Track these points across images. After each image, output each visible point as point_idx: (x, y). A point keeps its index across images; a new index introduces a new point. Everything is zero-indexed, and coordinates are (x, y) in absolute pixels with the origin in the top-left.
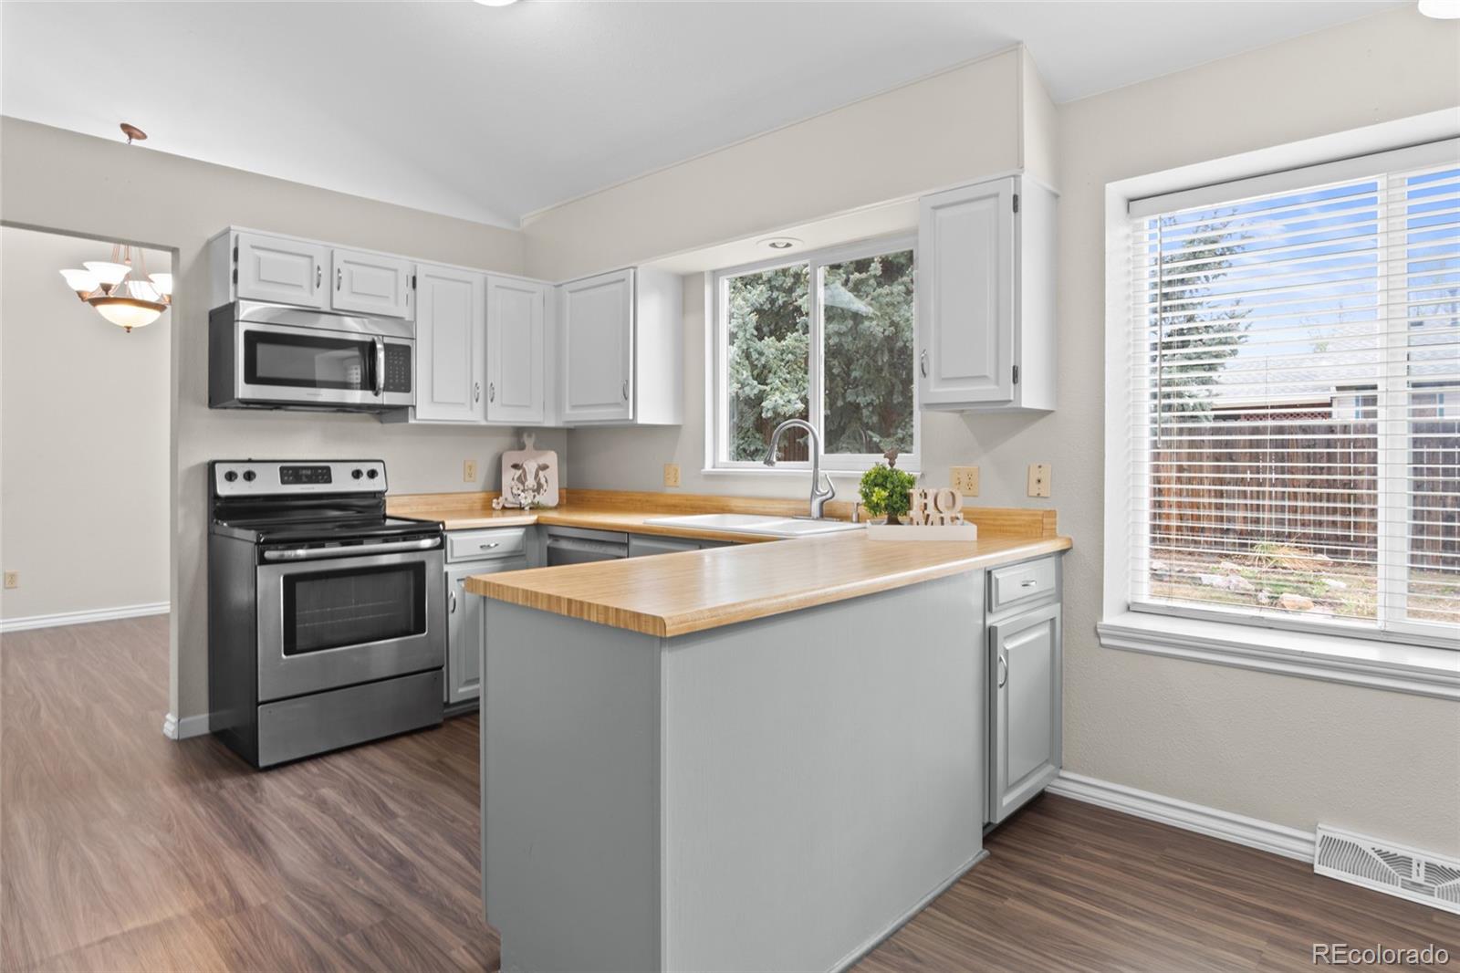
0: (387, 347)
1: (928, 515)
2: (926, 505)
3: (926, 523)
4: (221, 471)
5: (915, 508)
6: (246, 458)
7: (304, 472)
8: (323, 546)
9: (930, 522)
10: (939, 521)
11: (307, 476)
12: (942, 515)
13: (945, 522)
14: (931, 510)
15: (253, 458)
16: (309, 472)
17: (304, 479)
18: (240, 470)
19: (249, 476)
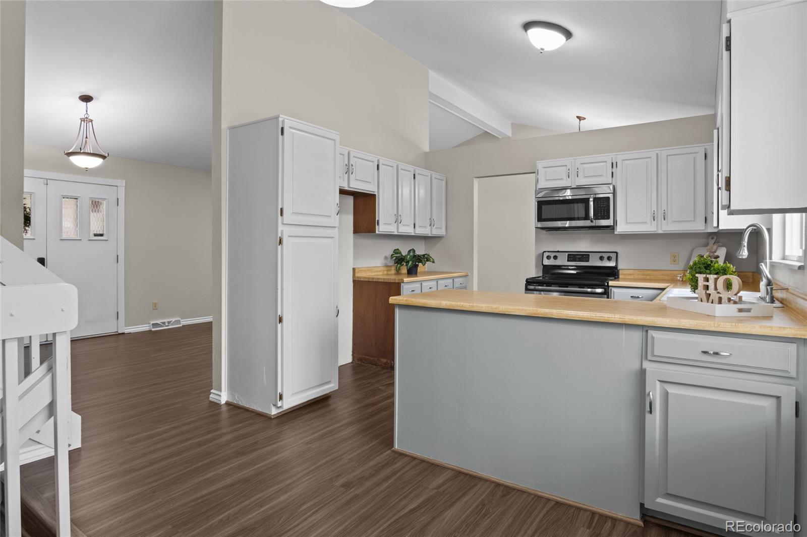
0: (595, 199)
1: (710, 295)
2: (708, 286)
3: (708, 302)
4: (546, 255)
5: (699, 289)
6: (557, 250)
7: (578, 257)
8: (551, 286)
9: (710, 300)
10: (717, 300)
11: (579, 258)
12: (721, 296)
13: (723, 301)
14: (711, 290)
15: (560, 250)
16: (580, 257)
17: (577, 259)
18: (552, 255)
19: (555, 258)
